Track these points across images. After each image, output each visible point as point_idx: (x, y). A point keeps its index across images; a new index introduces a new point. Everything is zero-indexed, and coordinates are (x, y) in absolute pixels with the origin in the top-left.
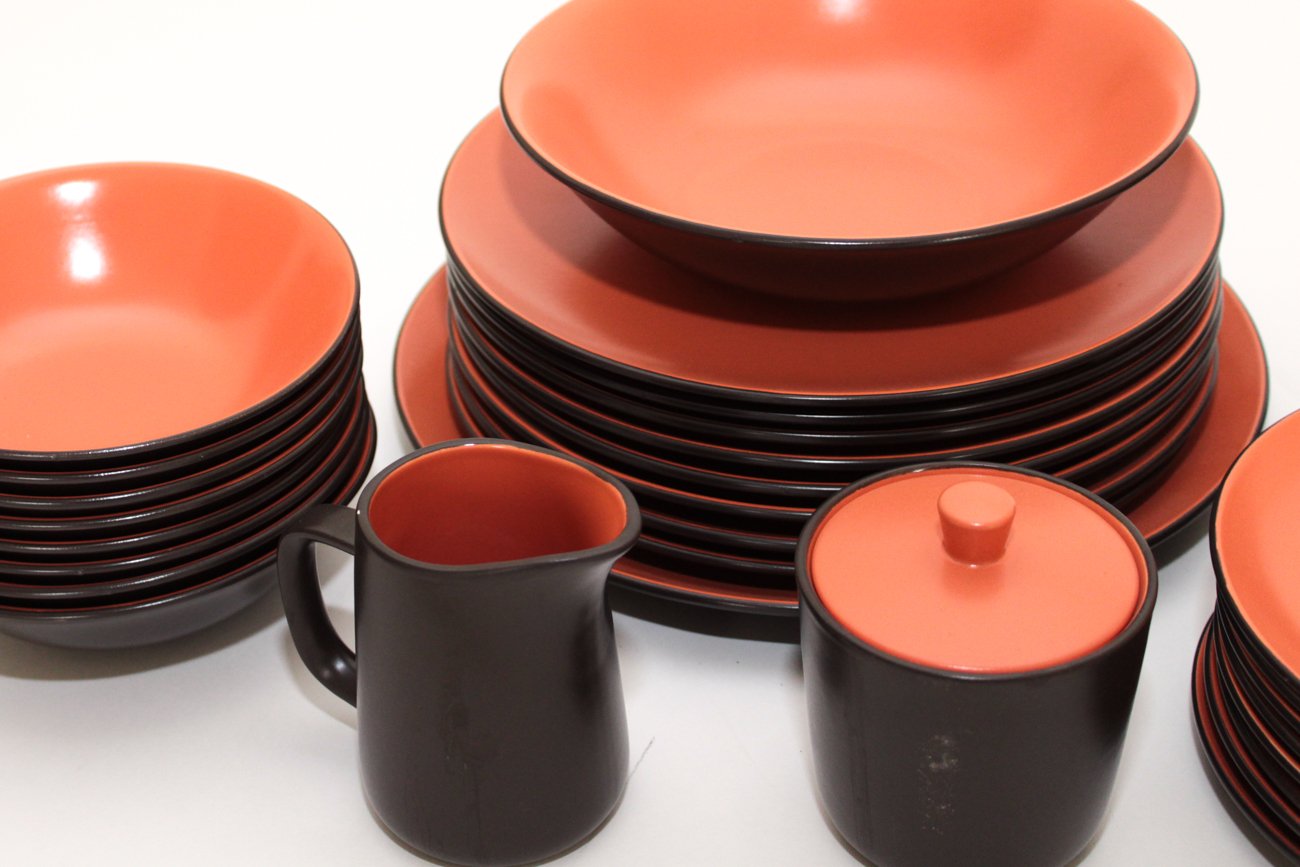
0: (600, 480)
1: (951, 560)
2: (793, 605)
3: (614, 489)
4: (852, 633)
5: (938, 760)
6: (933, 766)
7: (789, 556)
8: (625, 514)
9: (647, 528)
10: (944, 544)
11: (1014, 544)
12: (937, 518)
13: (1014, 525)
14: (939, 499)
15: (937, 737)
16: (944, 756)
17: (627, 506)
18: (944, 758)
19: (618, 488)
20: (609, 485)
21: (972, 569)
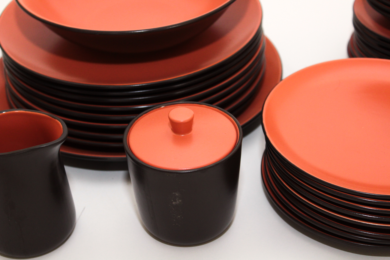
0: (53, 119)
1: (174, 134)
2: (124, 156)
3: (58, 121)
4: (143, 161)
5: (175, 201)
6: (174, 203)
7: (121, 141)
8: (62, 129)
9: (69, 135)
10: (172, 129)
11: (195, 127)
12: (169, 121)
13: (194, 120)
14: (169, 114)
15: (174, 193)
16: (177, 199)
17: (63, 126)
18: (177, 200)
19: (59, 121)
20: (56, 120)
21: (182, 137)
